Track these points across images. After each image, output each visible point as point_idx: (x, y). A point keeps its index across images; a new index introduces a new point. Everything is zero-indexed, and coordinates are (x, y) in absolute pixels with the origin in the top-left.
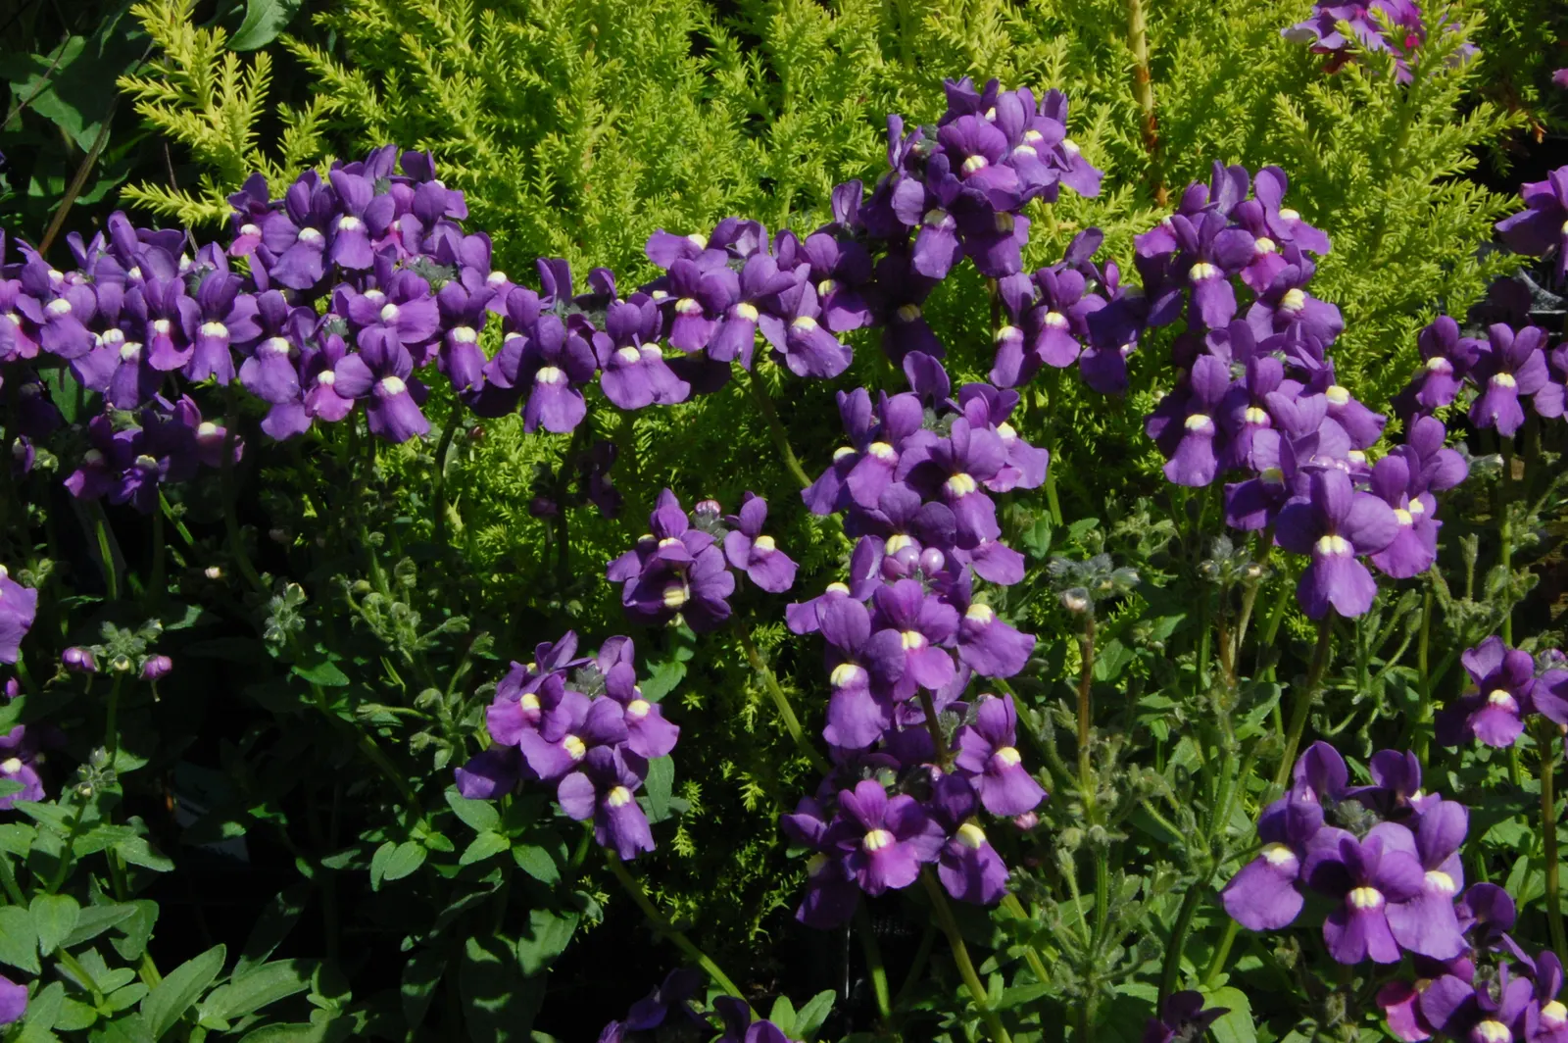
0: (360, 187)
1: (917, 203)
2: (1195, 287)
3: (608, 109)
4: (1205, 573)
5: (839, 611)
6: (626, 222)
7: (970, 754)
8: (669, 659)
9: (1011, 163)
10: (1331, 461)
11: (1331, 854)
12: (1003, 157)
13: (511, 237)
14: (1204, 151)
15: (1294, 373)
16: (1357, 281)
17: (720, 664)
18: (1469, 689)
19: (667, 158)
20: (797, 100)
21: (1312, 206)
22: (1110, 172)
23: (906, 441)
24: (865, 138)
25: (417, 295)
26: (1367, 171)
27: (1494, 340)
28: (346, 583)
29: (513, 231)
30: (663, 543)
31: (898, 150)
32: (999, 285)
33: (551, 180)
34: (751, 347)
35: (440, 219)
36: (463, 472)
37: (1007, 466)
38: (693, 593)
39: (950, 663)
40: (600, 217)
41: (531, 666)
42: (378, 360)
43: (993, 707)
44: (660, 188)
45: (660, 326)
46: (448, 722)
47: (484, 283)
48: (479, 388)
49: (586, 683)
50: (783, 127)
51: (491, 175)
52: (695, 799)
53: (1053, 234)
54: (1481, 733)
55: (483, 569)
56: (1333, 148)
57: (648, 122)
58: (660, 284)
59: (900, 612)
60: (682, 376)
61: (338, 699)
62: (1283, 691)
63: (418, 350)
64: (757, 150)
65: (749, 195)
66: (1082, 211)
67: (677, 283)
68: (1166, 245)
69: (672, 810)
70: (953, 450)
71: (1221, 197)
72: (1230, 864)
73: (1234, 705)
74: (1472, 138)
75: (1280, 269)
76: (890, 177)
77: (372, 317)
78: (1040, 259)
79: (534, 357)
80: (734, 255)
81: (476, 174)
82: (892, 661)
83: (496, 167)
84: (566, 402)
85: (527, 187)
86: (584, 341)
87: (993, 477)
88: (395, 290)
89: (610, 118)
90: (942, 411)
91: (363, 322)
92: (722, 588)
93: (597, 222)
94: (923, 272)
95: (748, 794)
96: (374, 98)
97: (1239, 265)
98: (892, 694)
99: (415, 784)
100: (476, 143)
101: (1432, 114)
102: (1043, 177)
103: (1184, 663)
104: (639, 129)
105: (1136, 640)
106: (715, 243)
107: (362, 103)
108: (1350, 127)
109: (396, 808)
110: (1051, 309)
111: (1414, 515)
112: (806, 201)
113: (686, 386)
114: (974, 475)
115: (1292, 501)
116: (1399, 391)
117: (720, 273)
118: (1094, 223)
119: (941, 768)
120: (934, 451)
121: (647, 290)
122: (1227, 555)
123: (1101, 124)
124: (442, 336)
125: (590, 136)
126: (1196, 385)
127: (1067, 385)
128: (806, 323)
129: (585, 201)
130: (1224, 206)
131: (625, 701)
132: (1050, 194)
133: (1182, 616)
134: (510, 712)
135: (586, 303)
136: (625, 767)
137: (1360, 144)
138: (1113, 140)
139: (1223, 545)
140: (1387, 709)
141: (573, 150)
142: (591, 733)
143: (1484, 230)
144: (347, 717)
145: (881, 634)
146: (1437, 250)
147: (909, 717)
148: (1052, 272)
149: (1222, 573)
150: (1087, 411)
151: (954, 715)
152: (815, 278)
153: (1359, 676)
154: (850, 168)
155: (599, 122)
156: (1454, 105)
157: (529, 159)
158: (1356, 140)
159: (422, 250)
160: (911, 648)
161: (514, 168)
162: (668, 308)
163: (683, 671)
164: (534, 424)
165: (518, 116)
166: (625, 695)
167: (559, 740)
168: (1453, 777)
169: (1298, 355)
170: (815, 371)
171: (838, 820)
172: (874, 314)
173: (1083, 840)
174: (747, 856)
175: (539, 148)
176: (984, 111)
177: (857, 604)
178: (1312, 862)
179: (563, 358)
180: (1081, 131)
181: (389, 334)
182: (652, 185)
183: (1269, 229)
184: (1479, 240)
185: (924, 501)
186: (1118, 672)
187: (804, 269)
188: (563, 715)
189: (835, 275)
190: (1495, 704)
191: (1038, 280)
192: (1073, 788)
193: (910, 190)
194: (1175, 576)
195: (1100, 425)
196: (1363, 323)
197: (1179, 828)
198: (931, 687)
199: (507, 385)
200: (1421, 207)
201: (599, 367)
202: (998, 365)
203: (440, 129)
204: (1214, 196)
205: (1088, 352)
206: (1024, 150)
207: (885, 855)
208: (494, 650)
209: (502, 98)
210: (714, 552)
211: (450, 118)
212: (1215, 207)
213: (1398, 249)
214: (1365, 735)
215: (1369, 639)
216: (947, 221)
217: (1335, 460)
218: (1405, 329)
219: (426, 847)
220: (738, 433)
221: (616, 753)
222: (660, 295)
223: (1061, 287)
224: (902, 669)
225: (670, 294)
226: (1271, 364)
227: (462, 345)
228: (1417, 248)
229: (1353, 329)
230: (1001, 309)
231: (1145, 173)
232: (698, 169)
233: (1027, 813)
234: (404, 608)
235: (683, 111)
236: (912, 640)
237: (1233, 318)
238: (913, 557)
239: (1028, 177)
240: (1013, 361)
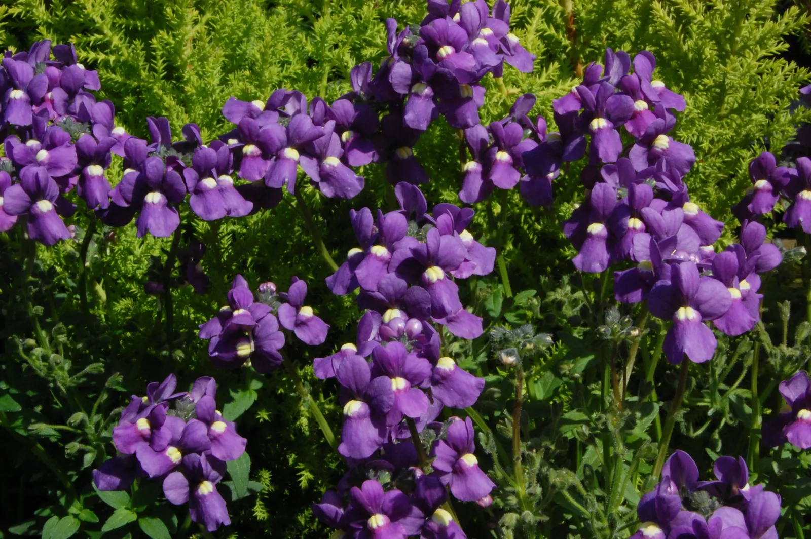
0: (24, 70)
1: (406, 78)
2: (594, 134)
3: (202, 13)
4: (601, 334)
5: (348, 364)
6: (214, 91)
7: (443, 459)
8: (245, 388)
9: (470, 51)
10: (686, 255)
11: (686, 530)
12: (465, 46)
13: (137, 102)
14: (607, 39)
15: (661, 194)
16: (708, 128)
17: (281, 391)
18: (785, 408)
19: (243, 46)
20: (332, 6)
21: (680, 76)
22: (543, 54)
23: (396, 244)
24: (378, 32)
25: (62, 143)
26: (715, 53)
27: (800, 168)
28: (19, 341)
29: (138, 97)
30: (236, 313)
31: (394, 41)
32: (465, 133)
33: (164, 62)
34: (294, 178)
35: (81, 90)
36: (103, 263)
37: (466, 260)
38: (257, 347)
39: (426, 399)
40: (196, 88)
41: (145, 398)
42: (33, 188)
43: (458, 426)
44: (240, 67)
45: (231, 163)
46: (92, 435)
47: (109, 134)
48: (106, 207)
49: (182, 410)
50: (322, 25)
51: (122, 59)
52: (267, 482)
53: (504, 97)
54: (792, 439)
55: (119, 328)
56: (691, 38)
57: (229, 22)
58: (232, 135)
59: (390, 364)
60: (247, 197)
61: (16, 420)
62: (661, 408)
63: (63, 181)
64: (304, 40)
65: (299, 72)
66: (523, 82)
67: (244, 134)
68: (574, 106)
69: (250, 490)
70: (428, 250)
71: (611, 72)
72: (623, 532)
73: (622, 424)
74: (784, 30)
75: (651, 121)
76: (389, 60)
77: (29, 158)
78: (496, 113)
79: (143, 186)
80: (283, 115)
81: (112, 58)
82: (385, 398)
83: (126, 53)
84: (165, 216)
85: (147, 67)
86: (177, 174)
87: (457, 268)
88: (47, 140)
89: (204, 19)
90: (422, 223)
91: (23, 163)
92: (277, 343)
93: (194, 91)
94: (411, 126)
95: (302, 478)
96: (43, 7)
97: (624, 119)
98: (385, 421)
99: (71, 476)
100: (111, 37)
101: (757, 14)
102: (492, 60)
103: (593, 389)
104: (223, 27)
105: (562, 372)
106: (270, 106)
107: (34, 10)
108: (702, 23)
109: (59, 493)
110: (500, 150)
111: (742, 292)
112: (338, 75)
113: (250, 205)
114: (443, 267)
115: (659, 283)
116: (739, 200)
117: (274, 127)
118: (530, 90)
119: (422, 470)
120: (415, 251)
121: (224, 138)
122: (616, 321)
123: (536, 22)
124: (80, 171)
125: (190, 32)
126: (594, 203)
127: (516, 198)
128: (333, 161)
129: (186, 76)
130: (614, 78)
131: (209, 422)
132: (497, 71)
133: (592, 357)
134: (129, 431)
135: (181, 148)
136: (209, 467)
137: (709, 35)
138: (545, 32)
139: (613, 315)
140: (731, 419)
141: (177, 42)
142: (185, 444)
143: (793, 92)
144: (22, 432)
145: (378, 379)
146: (762, 106)
147: (401, 433)
148: (500, 124)
149: (613, 333)
150: (530, 215)
151: (432, 431)
152: (339, 130)
153: (712, 396)
154: (368, 52)
155: (196, 22)
156: (773, 7)
157: (148, 48)
158: (706, 33)
159: (68, 112)
160: (398, 389)
161: (138, 55)
162: (237, 151)
163: (255, 396)
164: (143, 231)
165: (140, 19)
166: (209, 418)
167: (163, 450)
168: (775, 466)
169: (663, 181)
170: (339, 194)
171: (350, 507)
172: (379, 153)
173: (518, 520)
174: (306, 517)
175: (154, 41)
176: (452, 16)
177: (361, 359)
178: (674, 534)
179: (163, 185)
180: (523, 27)
181: (41, 171)
182: (233, 64)
183: (644, 94)
184: (791, 100)
185: (409, 285)
186: (551, 393)
187: (331, 124)
188: (166, 433)
189: (352, 127)
190: (801, 419)
191: (491, 130)
192: (511, 486)
193: (401, 69)
194: (588, 329)
195: (539, 224)
196: (713, 155)
197: (587, 508)
198: (412, 415)
199: (125, 205)
200: (751, 77)
201: (188, 192)
202: (464, 188)
203: (87, 28)
204: (607, 72)
205: (526, 178)
206: (480, 42)
207: (383, 532)
208: (123, 384)
209: (129, 7)
210: (272, 318)
211: (93, 21)
212: (608, 80)
213: (736, 106)
214: (716, 436)
215: (718, 371)
216: (427, 91)
217: (689, 254)
218: (743, 159)
219: (79, 519)
220: (294, 232)
221: (203, 459)
222: (233, 142)
223: (507, 134)
224: (392, 403)
225: (240, 141)
226: (644, 188)
227: (93, 177)
228: (749, 104)
229: (706, 160)
230: (465, 148)
231: (567, 54)
232: (263, 54)
233: (486, 497)
234: (60, 358)
235: (253, 15)
236: (399, 383)
237: (620, 156)
238: (401, 325)
239: (482, 60)
240: (475, 184)
